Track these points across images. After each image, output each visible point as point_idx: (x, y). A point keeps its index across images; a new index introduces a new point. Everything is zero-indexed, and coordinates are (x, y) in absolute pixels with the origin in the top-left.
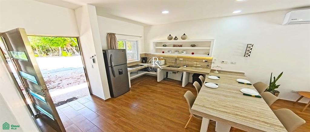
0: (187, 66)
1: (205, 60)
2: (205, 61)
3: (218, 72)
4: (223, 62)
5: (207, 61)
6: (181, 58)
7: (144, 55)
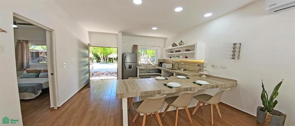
0: (184, 70)
1: (198, 63)
2: (198, 65)
3: (206, 77)
4: (213, 66)
5: (199, 65)
6: (183, 62)
7: (163, 61)
